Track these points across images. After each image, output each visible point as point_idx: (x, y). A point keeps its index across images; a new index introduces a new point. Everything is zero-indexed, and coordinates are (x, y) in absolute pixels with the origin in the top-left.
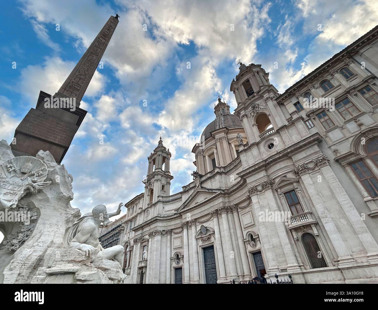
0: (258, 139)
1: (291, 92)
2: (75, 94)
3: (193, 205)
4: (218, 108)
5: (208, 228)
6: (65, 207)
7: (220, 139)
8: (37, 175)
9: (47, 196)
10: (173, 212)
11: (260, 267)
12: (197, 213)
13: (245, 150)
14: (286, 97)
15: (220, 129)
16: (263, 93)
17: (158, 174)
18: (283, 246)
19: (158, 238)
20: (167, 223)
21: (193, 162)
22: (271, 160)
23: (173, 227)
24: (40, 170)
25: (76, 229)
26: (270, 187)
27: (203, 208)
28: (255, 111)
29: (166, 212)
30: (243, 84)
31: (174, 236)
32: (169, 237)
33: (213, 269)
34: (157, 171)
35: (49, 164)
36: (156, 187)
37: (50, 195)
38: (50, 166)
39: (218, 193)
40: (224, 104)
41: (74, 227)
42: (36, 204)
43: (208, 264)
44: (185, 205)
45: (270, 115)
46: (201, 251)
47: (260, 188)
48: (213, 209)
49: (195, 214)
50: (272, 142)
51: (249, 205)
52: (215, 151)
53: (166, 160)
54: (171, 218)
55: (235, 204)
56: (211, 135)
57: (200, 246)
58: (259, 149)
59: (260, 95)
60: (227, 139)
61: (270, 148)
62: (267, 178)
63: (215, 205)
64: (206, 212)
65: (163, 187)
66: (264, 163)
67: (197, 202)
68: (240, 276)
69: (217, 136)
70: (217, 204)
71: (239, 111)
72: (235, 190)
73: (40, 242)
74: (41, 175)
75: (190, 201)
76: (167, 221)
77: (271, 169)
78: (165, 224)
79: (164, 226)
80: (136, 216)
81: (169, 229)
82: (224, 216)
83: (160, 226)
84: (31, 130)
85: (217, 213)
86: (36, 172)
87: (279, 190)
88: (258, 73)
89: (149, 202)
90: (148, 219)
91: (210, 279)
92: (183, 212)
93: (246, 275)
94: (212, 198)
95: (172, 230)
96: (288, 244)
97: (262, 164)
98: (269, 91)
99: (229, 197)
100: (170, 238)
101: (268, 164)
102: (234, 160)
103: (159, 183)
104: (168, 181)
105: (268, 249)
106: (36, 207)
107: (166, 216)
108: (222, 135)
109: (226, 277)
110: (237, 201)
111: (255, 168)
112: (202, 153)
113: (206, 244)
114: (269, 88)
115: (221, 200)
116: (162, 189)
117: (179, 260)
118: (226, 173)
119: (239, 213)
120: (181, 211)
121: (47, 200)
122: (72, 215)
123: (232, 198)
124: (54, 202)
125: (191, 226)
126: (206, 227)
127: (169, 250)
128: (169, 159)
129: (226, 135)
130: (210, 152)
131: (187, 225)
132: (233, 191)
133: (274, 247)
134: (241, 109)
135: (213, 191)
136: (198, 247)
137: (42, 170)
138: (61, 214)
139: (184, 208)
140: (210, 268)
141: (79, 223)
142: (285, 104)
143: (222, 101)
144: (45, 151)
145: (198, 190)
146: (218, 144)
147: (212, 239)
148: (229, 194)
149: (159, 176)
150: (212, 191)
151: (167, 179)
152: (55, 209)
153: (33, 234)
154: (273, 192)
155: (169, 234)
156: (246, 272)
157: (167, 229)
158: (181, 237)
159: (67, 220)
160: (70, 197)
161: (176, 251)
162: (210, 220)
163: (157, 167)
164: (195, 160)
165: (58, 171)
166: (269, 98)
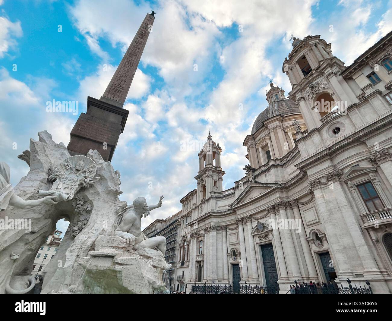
0: (320, 124)
1: (362, 61)
2: (118, 96)
3: (247, 200)
4: (271, 94)
5: (265, 225)
6: (113, 201)
7: (274, 128)
8: (88, 171)
9: (97, 190)
10: (227, 208)
11: (329, 270)
12: (251, 209)
13: (304, 138)
14: (355, 69)
15: (274, 117)
16: (324, 68)
17: (209, 170)
18: (358, 248)
19: (213, 233)
20: (221, 218)
21: (246, 156)
22: (337, 147)
23: (227, 223)
24: (90, 167)
25: (120, 219)
26: (337, 179)
27: (258, 204)
28: (313, 91)
29: (220, 208)
30: (298, 62)
31: (229, 232)
32: (224, 233)
33: (273, 268)
34: (208, 166)
35: (97, 161)
36: (208, 183)
37: (100, 189)
38: (98, 163)
39: (274, 188)
40: (277, 89)
41: (119, 218)
42: (90, 197)
43: (267, 262)
44: (239, 201)
45: (334, 94)
46: (258, 249)
47: (324, 181)
48: (269, 205)
50: (338, 126)
51: (312, 200)
52: (269, 142)
53: (216, 155)
55: (294, 199)
56: (263, 125)
57: (257, 244)
58: (321, 136)
59: (319, 71)
60: (282, 128)
61: (335, 133)
62: (333, 169)
63: (272, 201)
64: (262, 209)
65: (215, 182)
66: (328, 151)
67: (251, 197)
68: (304, 277)
69: (271, 126)
70: (273, 200)
71: (294, 94)
72: (294, 184)
73: (93, 230)
74: (92, 171)
75: (244, 197)
76: (221, 217)
77: (338, 158)
78: (219, 220)
79: (219, 222)
80: (191, 212)
81: (223, 225)
82: (282, 212)
83: (214, 222)
84: (82, 132)
85: (274, 209)
86: (87, 169)
87: (349, 182)
88: (316, 45)
89: (202, 198)
90: (202, 215)
91: (270, 278)
92: (237, 208)
93: (311, 277)
94: (267, 193)
95: (227, 226)
96: (363, 245)
97: (325, 153)
98: (331, 66)
99: (287, 192)
100: (226, 234)
101: (334, 152)
102: (292, 150)
103: (211, 178)
104: (220, 176)
105: (337, 250)
106: (89, 200)
107: (220, 212)
108: (277, 123)
109: (288, 278)
110: (297, 196)
111: (317, 158)
112: (254, 146)
113: (264, 241)
114: (331, 62)
115: (277, 195)
116: (215, 185)
117: (236, 257)
118: (282, 166)
119: (300, 209)
120: (235, 207)
121: (98, 194)
122: (120, 207)
123: (290, 193)
124: (103, 196)
125: (246, 223)
126: (263, 224)
127: (225, 246)
128: (219, 154)
129: (281, 123)
130: (264, 144)
131: (242, 221)
132: (292, 185)
133: (345, 248)
134: (297, 91)
135: (269, 186)
136: (255, 244)
137: (92, 167)
138: (111, 206)
139: (238, 204)
140: (270, 267)
141: (123, 213)
142: (354, 78)
143: (275, 86)
144: (93, 150)
145: (252, 185)
146: (272, 134)
147: (270, 236)
148: (286, 188)
149: (210, 172)
150: (267, 185)
151: (219, 174)
152: (105, 202)
153: (89, 223)
154: (341, 184)
155: (224, 230)
157: (222, 225)
158: (236, 234)
159: (116, 211)
160: (117, 191)
161: (232, 247)
162: (267, 216)
163: (208, 163)
164: (247, 153)
165: (105, 168)
166: (332, 73)
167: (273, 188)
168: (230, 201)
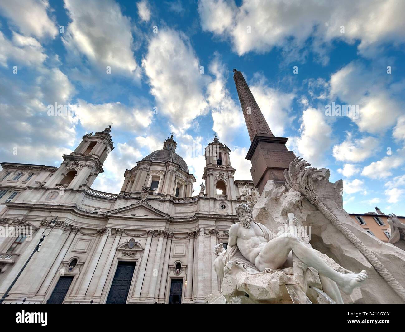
0: (215, 197)
3: (128, 215)
5: (137, 244)
10: (93, 210)
11: (175, 293)
12: (130, 225)
13: (205, 199)
14: (241, 183)
18: (213, 281)
19: (59, 232)
20: (79, 218)
26: (215, 235)
27: (139, 223)
29: (83, 206)
31: (80, 236)
32: (73, 235)
33: (122, 287)
34: (95, 157)
39: (166, 218)
43: (118, 279)
44: (120, 211)
45: (228, 186)
46: (116, 264)
49: (127, 225)
50: (225, 205)
52: (162, 177)
54: (90, 215)
55: (173, 232)
57: (118, 259)
58: (215, 204)
61: (222, 208)
62: (215, 227)
63: (156, 226)
64: (142, 228)
65: (90, 176)
66: (218, 216)
67: (134, 214)
68: (157, 298)
70: (158, 226)
72: (179, 222)
75: (127, 210)
76: (81, 216)
77: (220, 223)
78: (75, 218)
79: (74, 221)
82: (162, 239)
83: (69, 219)
85: (155, 234)
87: (221, 240)
89: (59, 183)
90: (51, 203)
92: (113, 217)
93: (161, 298)
94: (155, 219)
95: (81, 228)
99: (169, 224)
101: (220, 218)
103: (90, 170)
104: (97, 173)
105: (201, 280)
107: (82, 210)
109: (140, 298)
110: (176, 231)
111: (211, 216)
113: (128, 258)
115: (163, 224)
116: (88, 178)
117: (74, 267)
118: (174, 204)
119: (173, 241)
120: (112, 215)
123: (171, 227)
125: (113, 234)
126: (136, 242)
131: (110, 231)
132: (177, 222)
133: (204, 279)
134: (211, 168)
135: (161, 214)
136: (116, 258)
139: (116, 213)
140: (119, 285)
142: (239, 187)
145: (143, 205)
147: (138, 256)
148: (171, 222)
150: (159, 213)
151: (97, 170)
154: (216, 239)
155: (75, 232)
156: (162, 296)
157: (76, 225)
161: (74, 255)
162: (142, 237)
167: (164, 218)
168: (101, 204)
